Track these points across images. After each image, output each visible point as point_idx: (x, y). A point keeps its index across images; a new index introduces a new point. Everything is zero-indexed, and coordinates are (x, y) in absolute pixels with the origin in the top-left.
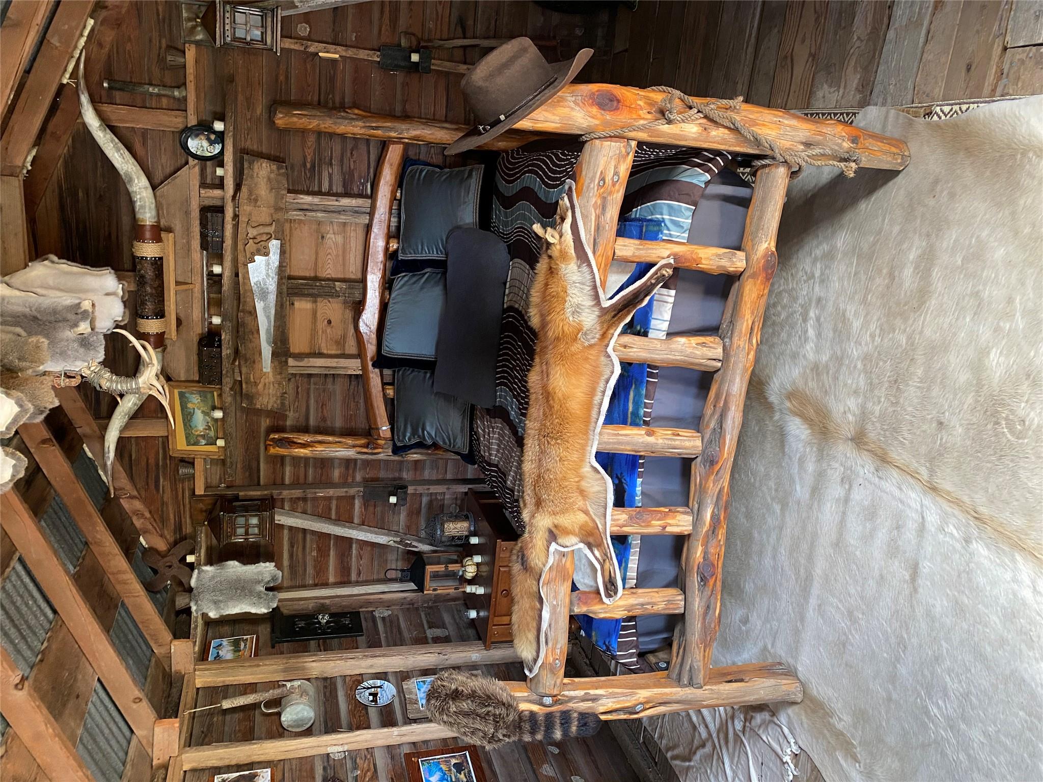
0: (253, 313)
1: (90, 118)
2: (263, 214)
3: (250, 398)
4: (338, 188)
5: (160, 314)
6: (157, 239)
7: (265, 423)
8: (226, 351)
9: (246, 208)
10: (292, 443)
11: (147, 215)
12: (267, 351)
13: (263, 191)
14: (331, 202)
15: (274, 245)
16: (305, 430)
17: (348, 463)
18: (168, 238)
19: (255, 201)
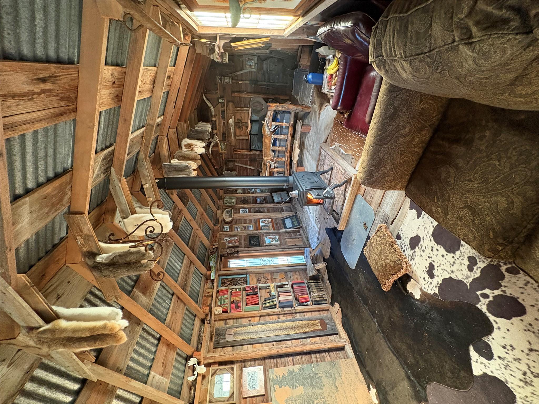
0: (230, 129)
1: (204, 98)
2: (231, 112)
3: (230, 143)
4: (243, 106)
6: (215, 117)
7: (233, 148)
8: (226, 136)
9: (228, 111)
10: (237, 151)
11: (213, 113)
12: (233, 135)
13: (231, 108)
14: (242, 109)
15: (233, 117)
16: (240, 149)
17: (247, 154)
18: (217, 117)
19: (229, 109)
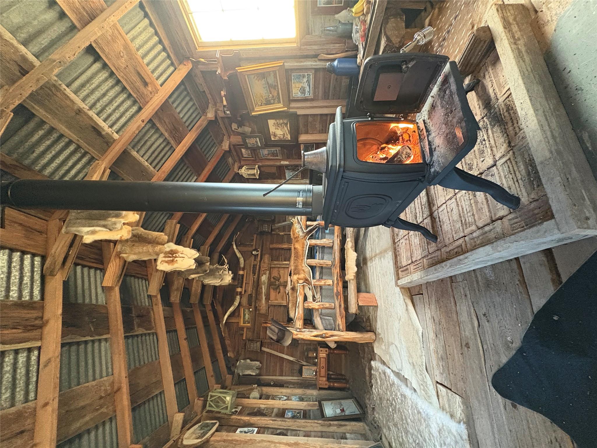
0: (262, 288)
2: (266, 265)
3: (258, 309)
4: (283, 260)
5: (241, 287)
9: (262, 264)
12: (264, 298)
13: (266, 261)
14: (281, 263)
15: (268, 272)
19: (264, 263)
